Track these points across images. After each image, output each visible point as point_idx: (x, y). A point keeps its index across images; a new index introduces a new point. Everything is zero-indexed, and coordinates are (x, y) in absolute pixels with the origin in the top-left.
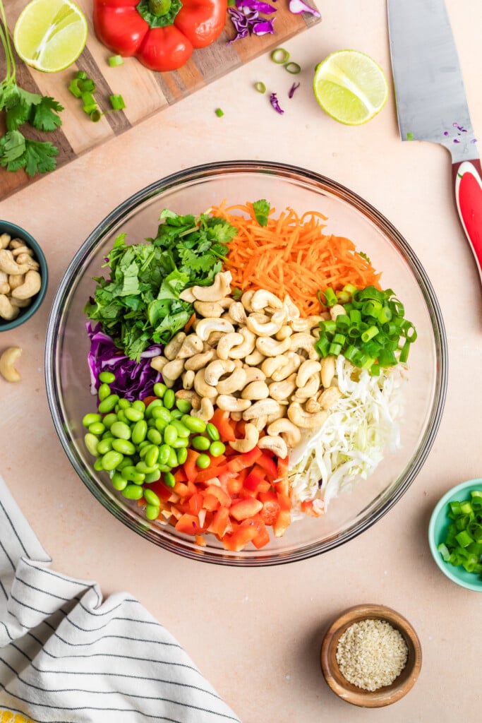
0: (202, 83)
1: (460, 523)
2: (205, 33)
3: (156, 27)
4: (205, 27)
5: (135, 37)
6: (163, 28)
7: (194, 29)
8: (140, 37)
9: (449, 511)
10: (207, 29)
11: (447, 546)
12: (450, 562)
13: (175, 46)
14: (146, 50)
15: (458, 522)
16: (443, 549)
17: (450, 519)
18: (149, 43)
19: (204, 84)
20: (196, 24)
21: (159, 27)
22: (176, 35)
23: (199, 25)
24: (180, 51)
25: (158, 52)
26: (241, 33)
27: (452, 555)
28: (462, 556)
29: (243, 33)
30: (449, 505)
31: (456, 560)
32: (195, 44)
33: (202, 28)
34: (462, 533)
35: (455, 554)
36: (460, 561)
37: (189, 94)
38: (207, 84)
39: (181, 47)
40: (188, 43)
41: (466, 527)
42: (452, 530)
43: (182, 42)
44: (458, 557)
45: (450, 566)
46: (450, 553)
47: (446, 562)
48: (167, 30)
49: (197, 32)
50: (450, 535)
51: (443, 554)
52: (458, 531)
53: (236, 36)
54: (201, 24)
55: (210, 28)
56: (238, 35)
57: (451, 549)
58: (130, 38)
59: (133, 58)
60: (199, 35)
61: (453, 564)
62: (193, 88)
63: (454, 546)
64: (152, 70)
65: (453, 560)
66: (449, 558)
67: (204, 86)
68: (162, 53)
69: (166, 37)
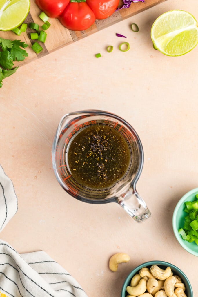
0: (96, 29)
1: (192, 216)
2: (105, 10)
3: (74, 2)
4: (105, 6)
5: (60, 5)
6: (79, 3)
7: (98, 6)
8: (64, 6)
9: (185, 207)
10: (107, 8)
11: (184, 230)
12: (187, 240)
13: (84, 16)
14: (66, 15)
15: (191, 214)
16: (182, 232)
17: (186, 212)
18: (68, 11)
19: (97, 30)
20: (100, 3)
21: (76, 2)
22: (86, 8)
23: (102, 4)
24: (88, 19)
25: (73, 17)
26: (126, 5)
27: (188, 236)
28: (194, 236)
29: (127, 5)
30: (185, 204)
31: (190, 239)
32: (98, 17)
33: (103, 7)
34: (194, 221)
35: (190, 235)
36: (193, 239)
37: (87, 36)
38: (98, 31)
39: (88, 17)
40: (93, 15)
41: (196, 218)
42: (187, 220)
43: (90, 14)
44: (192, 237)
45: (187, 242)
46: (187, 235)
47: (184, 240)
48: (81, 5)
49: (100, 9)
50: (186, 223)
51: (182, 235)
52: (191, 221)
53: (122, 6)
54: (103, 4)
55: (109, 7)
56: (124, 6)
57: (187, 232)
58: (57, 6)
59: (57, 19)
60: (101, 11)
61: (189, 241)
62: (89, 32)
63: (189, 230)
64: (69, 29)
65: (188, 239)
66: (187, 237)
67: (96, 32)
68: (76, 18)
69: (80, 9)
